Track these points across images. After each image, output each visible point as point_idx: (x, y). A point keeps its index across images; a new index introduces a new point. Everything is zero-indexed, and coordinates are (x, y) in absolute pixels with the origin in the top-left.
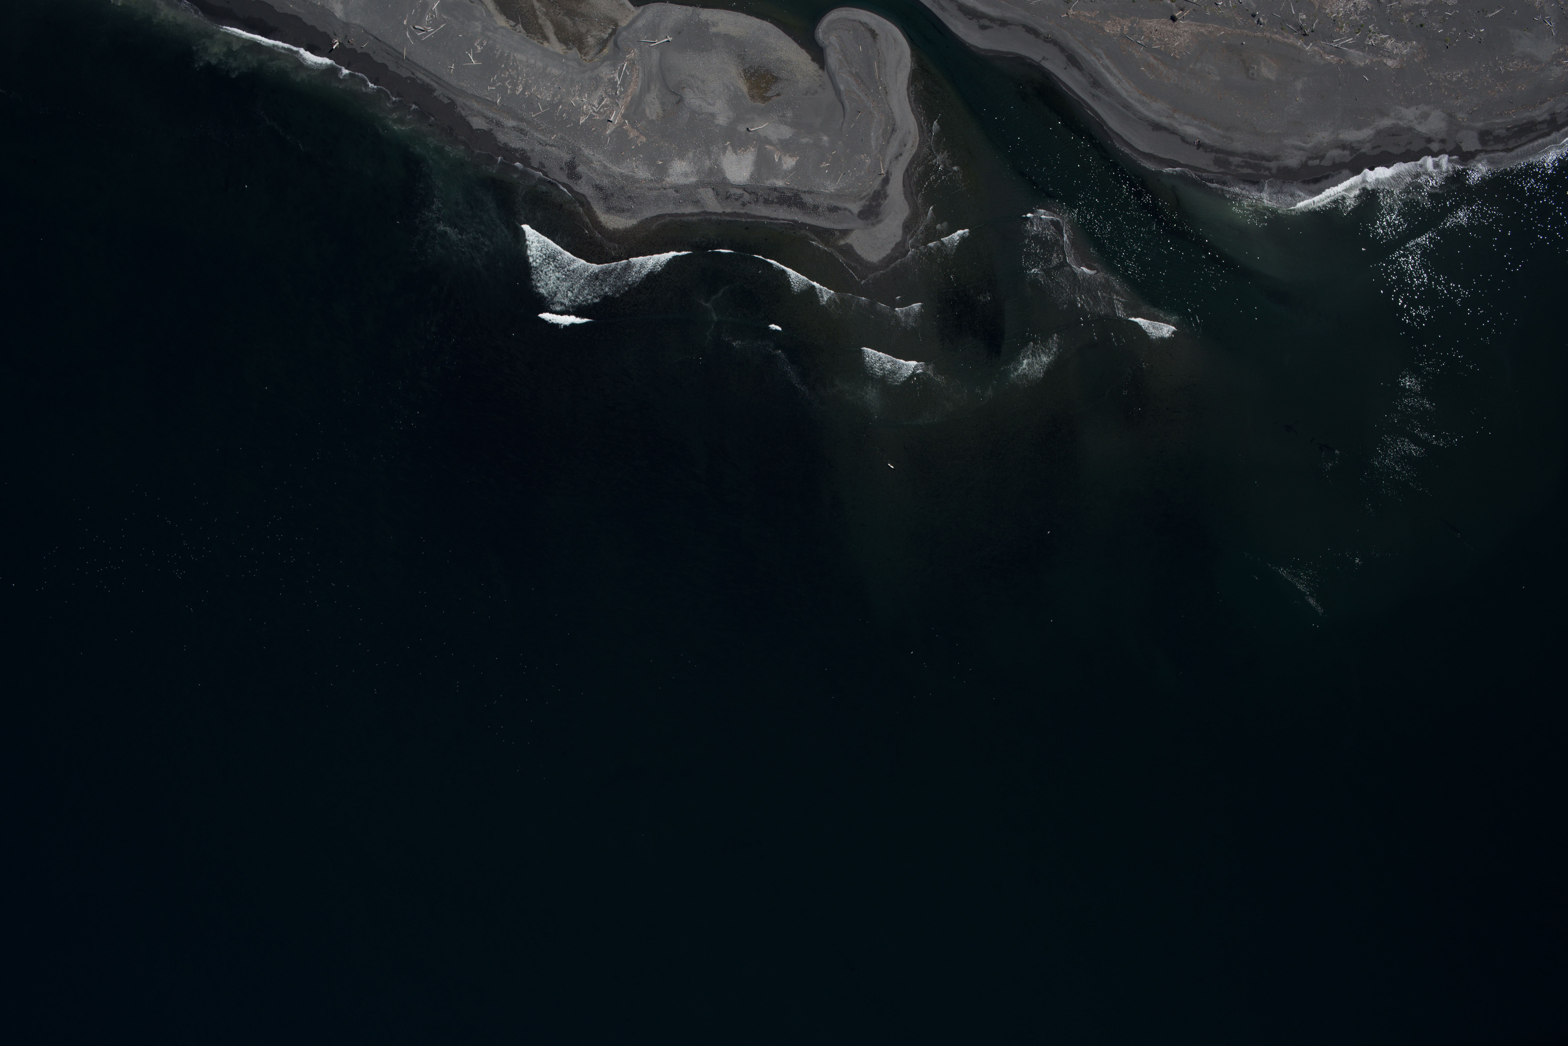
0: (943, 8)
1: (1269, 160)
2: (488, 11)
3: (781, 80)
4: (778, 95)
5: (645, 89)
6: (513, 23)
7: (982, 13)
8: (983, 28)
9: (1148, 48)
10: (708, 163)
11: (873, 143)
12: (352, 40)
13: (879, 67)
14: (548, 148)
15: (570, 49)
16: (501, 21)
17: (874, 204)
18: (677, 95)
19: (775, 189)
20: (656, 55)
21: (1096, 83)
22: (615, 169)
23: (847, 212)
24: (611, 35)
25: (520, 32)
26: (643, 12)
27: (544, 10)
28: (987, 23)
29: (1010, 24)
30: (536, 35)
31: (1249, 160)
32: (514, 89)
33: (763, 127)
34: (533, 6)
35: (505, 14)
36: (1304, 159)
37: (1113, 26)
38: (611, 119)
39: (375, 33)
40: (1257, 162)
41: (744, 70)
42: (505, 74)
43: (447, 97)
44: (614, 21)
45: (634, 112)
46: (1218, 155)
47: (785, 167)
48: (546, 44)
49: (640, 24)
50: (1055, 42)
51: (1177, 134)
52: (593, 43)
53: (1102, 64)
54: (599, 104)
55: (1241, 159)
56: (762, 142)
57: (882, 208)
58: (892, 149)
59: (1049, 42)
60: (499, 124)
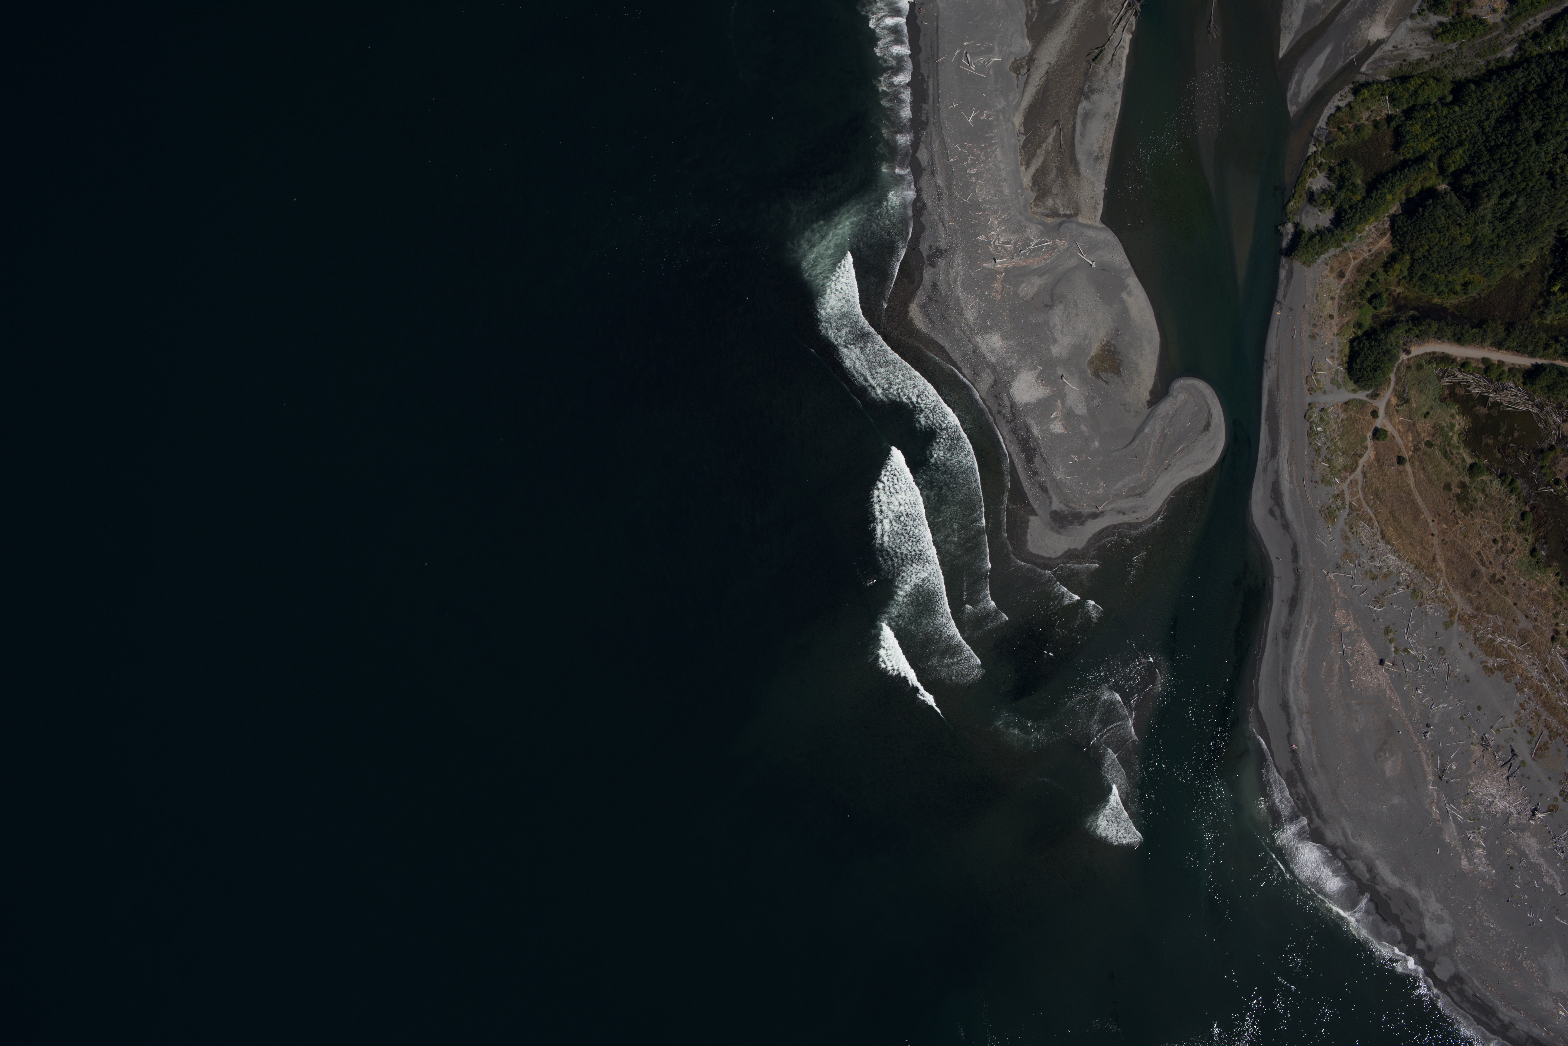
0: (1265, 469)
1: (1319, 816)
2: (1019, 104)
3: (1120, 376)
4: (1107, 382)
5: (1040, 272)
6: (1022, 130)
7: (1283, 504)
8: (1271, 512)
9: (1344, 657)
10: (1014, 362)
11: (1119, 485)
12: (923, 10)
13: (1183, 449)
14: (941, 225)
15: (1032, 190)
16: (1018, 120)
17: (1070, 518)
18: (1052, 300)
19: (1028, 431)
20: (1073, 262)
21: (1288, 634)
22: (959, 291)
23: (1048, 501)
24: (1065, 215)
25: (1019, 141)
26: (1101, 229)
27: (1050, 149)
28: (1277, 512)
29: (1289, 533)
30: (1025, 155)
31: (1308, 799)
32: (969, 166)
33: (1072, 387)
34: (1047, 137)
35: (1025, 120)
36: (1339, 844)
37: (1343, 617)
38: (997, 261)
39: (940, 25)
40: (1311, 807)
41: (1108, 342)
42: (977, 151)
43: (927, 117)
44: (1078, 211)
45: (1015, 276)
46: (1295, 772)
47: (1052, 426)
48: (1023, 168)
49: (1090, 233)
50: (1298, 579)
51: (1290, 727)
52: (1049, 205)
53: (1306, 629)
54: (1003, 243)
55: (1304, 792)
56: (1060, 394)
57: (1071, 527)
58: (1124, 504)
59: (1296, 574)
60: (933, 173)
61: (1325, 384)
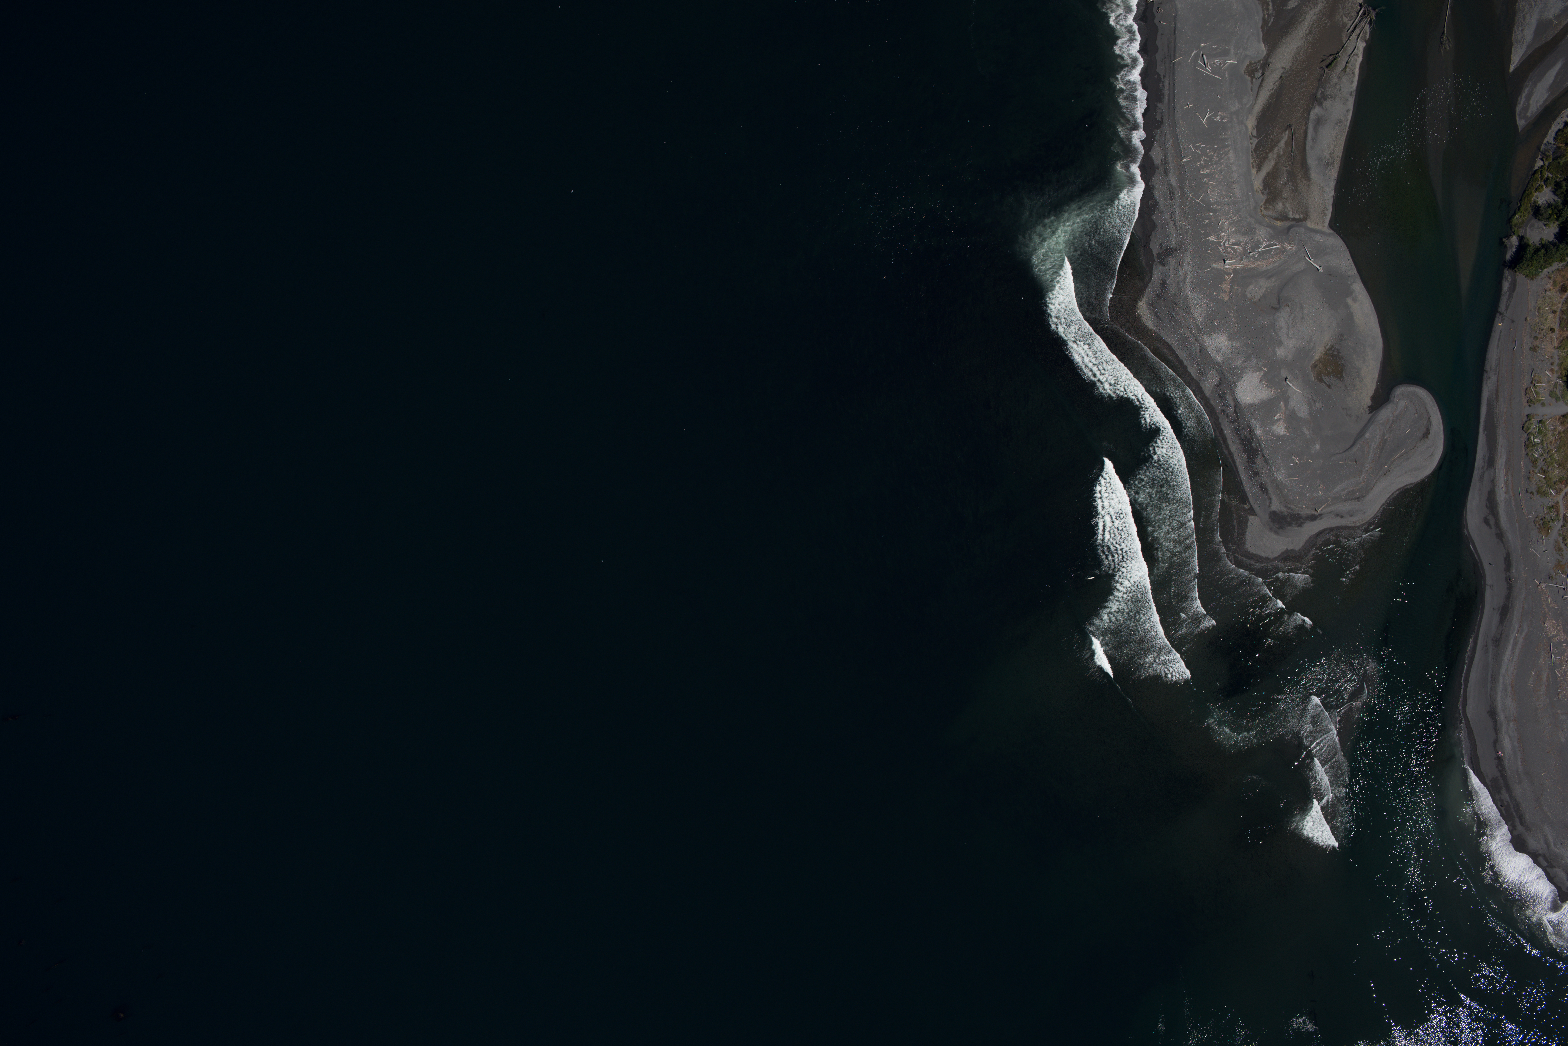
0: (1481, 478)
1: (1522, 823)
2: (1252, 107)
3: (1343, 381)
4: (1329, 386)
5: (1268, 275)
6: (1255, 133)
7: (1498, 513)
8: (1486, 521)
9: (1552, 667)
10: (1239, 362)
11: (1338, 489)
12: (1161, 10)
13: (1402, 455)
14: (1172, 224)
15: (1263, 193)
16: (1251, 123)
17: (1289, 519)
18: (1279, 303)
19: (1251, 431)
20: (1300, 266)
21: (1498, 641)
22: (1188, 290)
23: (1268, 502)
24: (1294, 219)
25: (1251, 144)
26: (1329, 234)
27: (1282, 153)
28: (1492, 522)
29: (1503, 542)
30: (1257, 158)
31: (1512, 806)
32: (1202, 167)
33: (1296, 390)
34: (1279, 142)
35: (1258, 123)
36: (1540, 852)
37: (1553, 627)
38: (1227, 262)
39: (1179, 26)
40: (1514, 814)
41: (1332, 347)
42: (1210, 152)
43: (1162, 116)
44: (1307, 215)
45: (1243, 277)
46: (1500, 778)
47: (1274, 428)
48: (1254, 171)
49: (1318, 238)
50: (1510, 588)
51: (1497, 734)
52: (1279, 209)
53: (1516, 637)
54: (1233, 244)
55: (1508, 799)
56: (1283, 396)
57: (1289, 528)
58: (1342, 507)
59: (1508, 583)
60: (1166, 172)
61: (1544, 396)
